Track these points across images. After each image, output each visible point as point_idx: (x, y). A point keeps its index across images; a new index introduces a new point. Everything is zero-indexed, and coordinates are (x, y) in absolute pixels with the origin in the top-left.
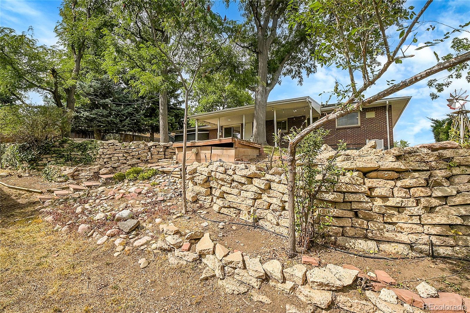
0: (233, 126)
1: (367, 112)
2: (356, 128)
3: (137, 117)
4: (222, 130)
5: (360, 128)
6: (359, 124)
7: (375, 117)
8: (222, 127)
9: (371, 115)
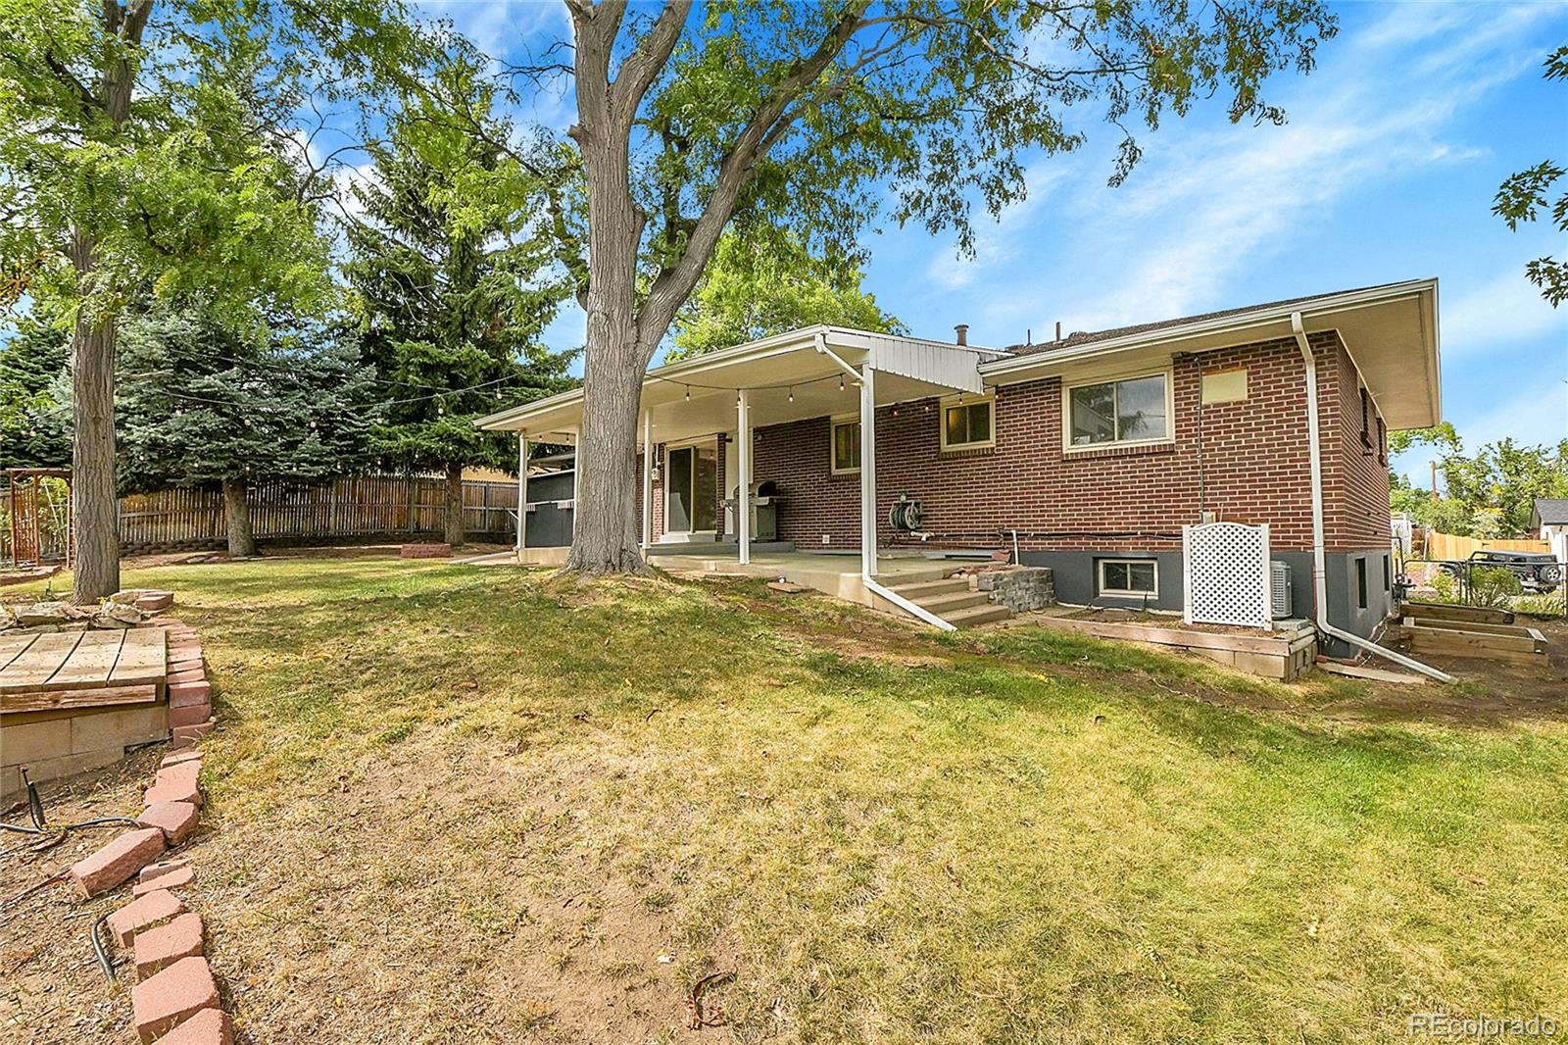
0: (693, 442)
1: (1209, 371)
2: (1154, 454)
3: (356, 427)
4: (661, 459)
5: (1172, 452)
6: (1170, 436)
7: (1245, 397)
8: (661, 446)
9: (1226, 388)
